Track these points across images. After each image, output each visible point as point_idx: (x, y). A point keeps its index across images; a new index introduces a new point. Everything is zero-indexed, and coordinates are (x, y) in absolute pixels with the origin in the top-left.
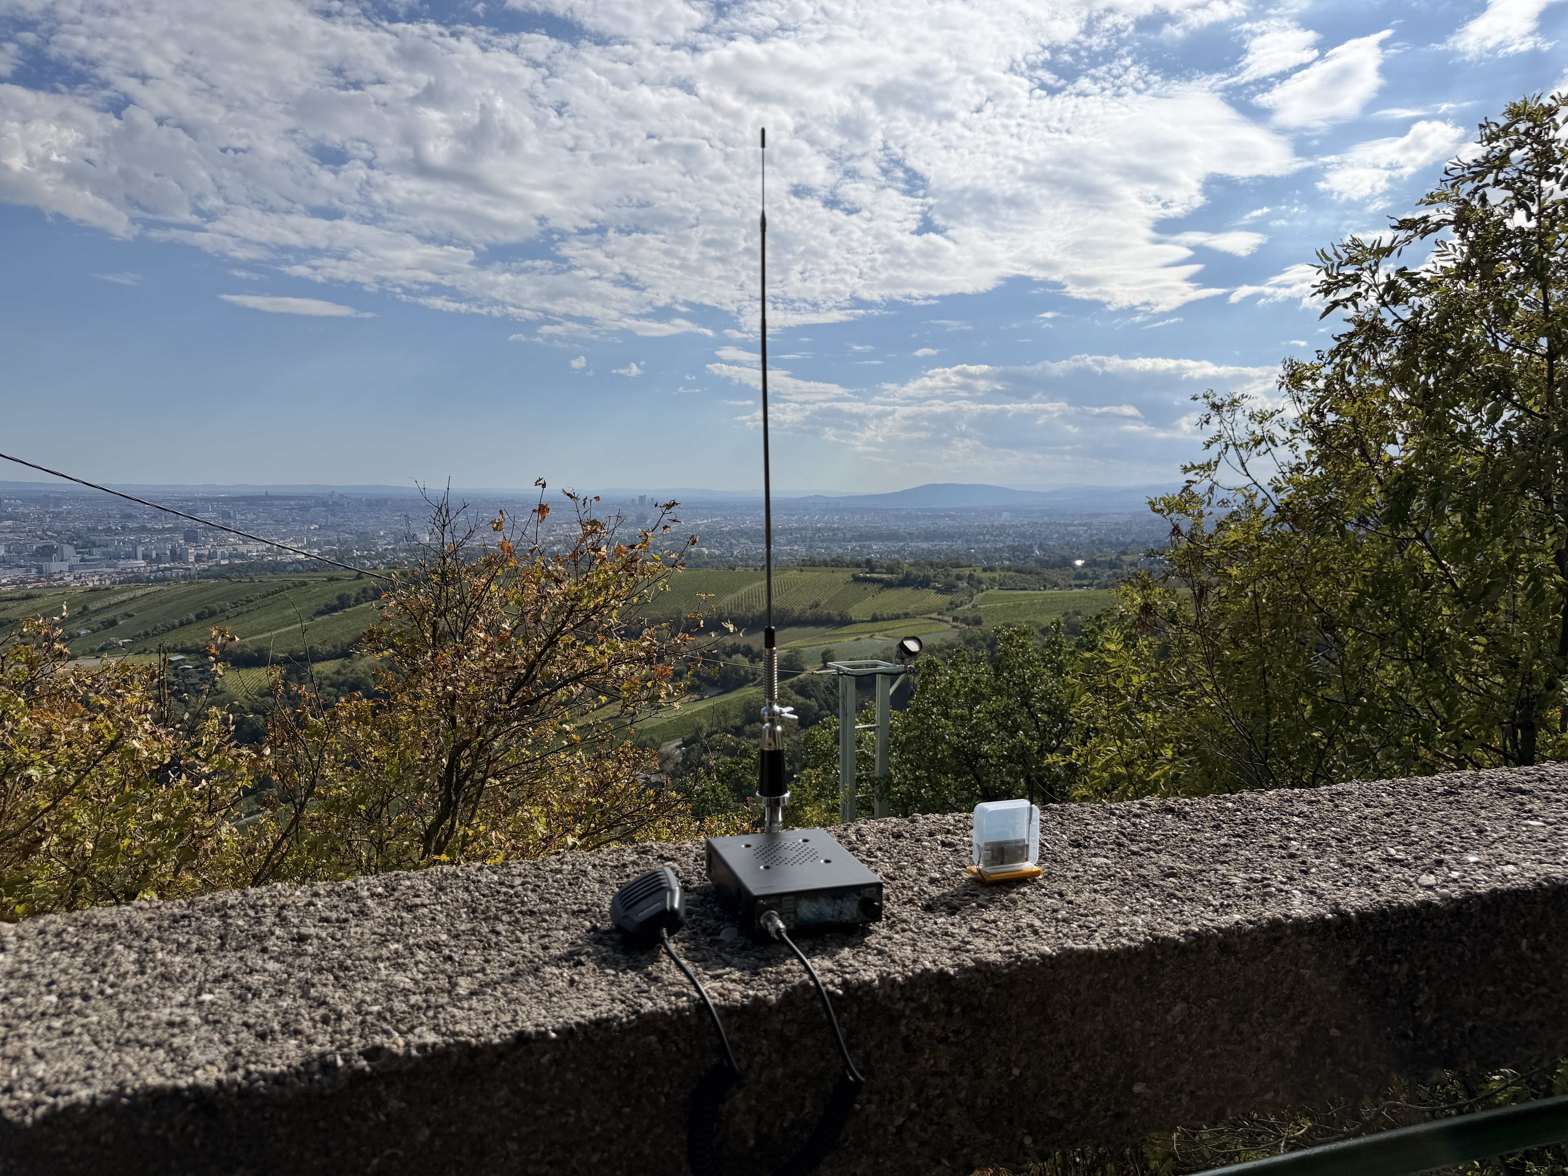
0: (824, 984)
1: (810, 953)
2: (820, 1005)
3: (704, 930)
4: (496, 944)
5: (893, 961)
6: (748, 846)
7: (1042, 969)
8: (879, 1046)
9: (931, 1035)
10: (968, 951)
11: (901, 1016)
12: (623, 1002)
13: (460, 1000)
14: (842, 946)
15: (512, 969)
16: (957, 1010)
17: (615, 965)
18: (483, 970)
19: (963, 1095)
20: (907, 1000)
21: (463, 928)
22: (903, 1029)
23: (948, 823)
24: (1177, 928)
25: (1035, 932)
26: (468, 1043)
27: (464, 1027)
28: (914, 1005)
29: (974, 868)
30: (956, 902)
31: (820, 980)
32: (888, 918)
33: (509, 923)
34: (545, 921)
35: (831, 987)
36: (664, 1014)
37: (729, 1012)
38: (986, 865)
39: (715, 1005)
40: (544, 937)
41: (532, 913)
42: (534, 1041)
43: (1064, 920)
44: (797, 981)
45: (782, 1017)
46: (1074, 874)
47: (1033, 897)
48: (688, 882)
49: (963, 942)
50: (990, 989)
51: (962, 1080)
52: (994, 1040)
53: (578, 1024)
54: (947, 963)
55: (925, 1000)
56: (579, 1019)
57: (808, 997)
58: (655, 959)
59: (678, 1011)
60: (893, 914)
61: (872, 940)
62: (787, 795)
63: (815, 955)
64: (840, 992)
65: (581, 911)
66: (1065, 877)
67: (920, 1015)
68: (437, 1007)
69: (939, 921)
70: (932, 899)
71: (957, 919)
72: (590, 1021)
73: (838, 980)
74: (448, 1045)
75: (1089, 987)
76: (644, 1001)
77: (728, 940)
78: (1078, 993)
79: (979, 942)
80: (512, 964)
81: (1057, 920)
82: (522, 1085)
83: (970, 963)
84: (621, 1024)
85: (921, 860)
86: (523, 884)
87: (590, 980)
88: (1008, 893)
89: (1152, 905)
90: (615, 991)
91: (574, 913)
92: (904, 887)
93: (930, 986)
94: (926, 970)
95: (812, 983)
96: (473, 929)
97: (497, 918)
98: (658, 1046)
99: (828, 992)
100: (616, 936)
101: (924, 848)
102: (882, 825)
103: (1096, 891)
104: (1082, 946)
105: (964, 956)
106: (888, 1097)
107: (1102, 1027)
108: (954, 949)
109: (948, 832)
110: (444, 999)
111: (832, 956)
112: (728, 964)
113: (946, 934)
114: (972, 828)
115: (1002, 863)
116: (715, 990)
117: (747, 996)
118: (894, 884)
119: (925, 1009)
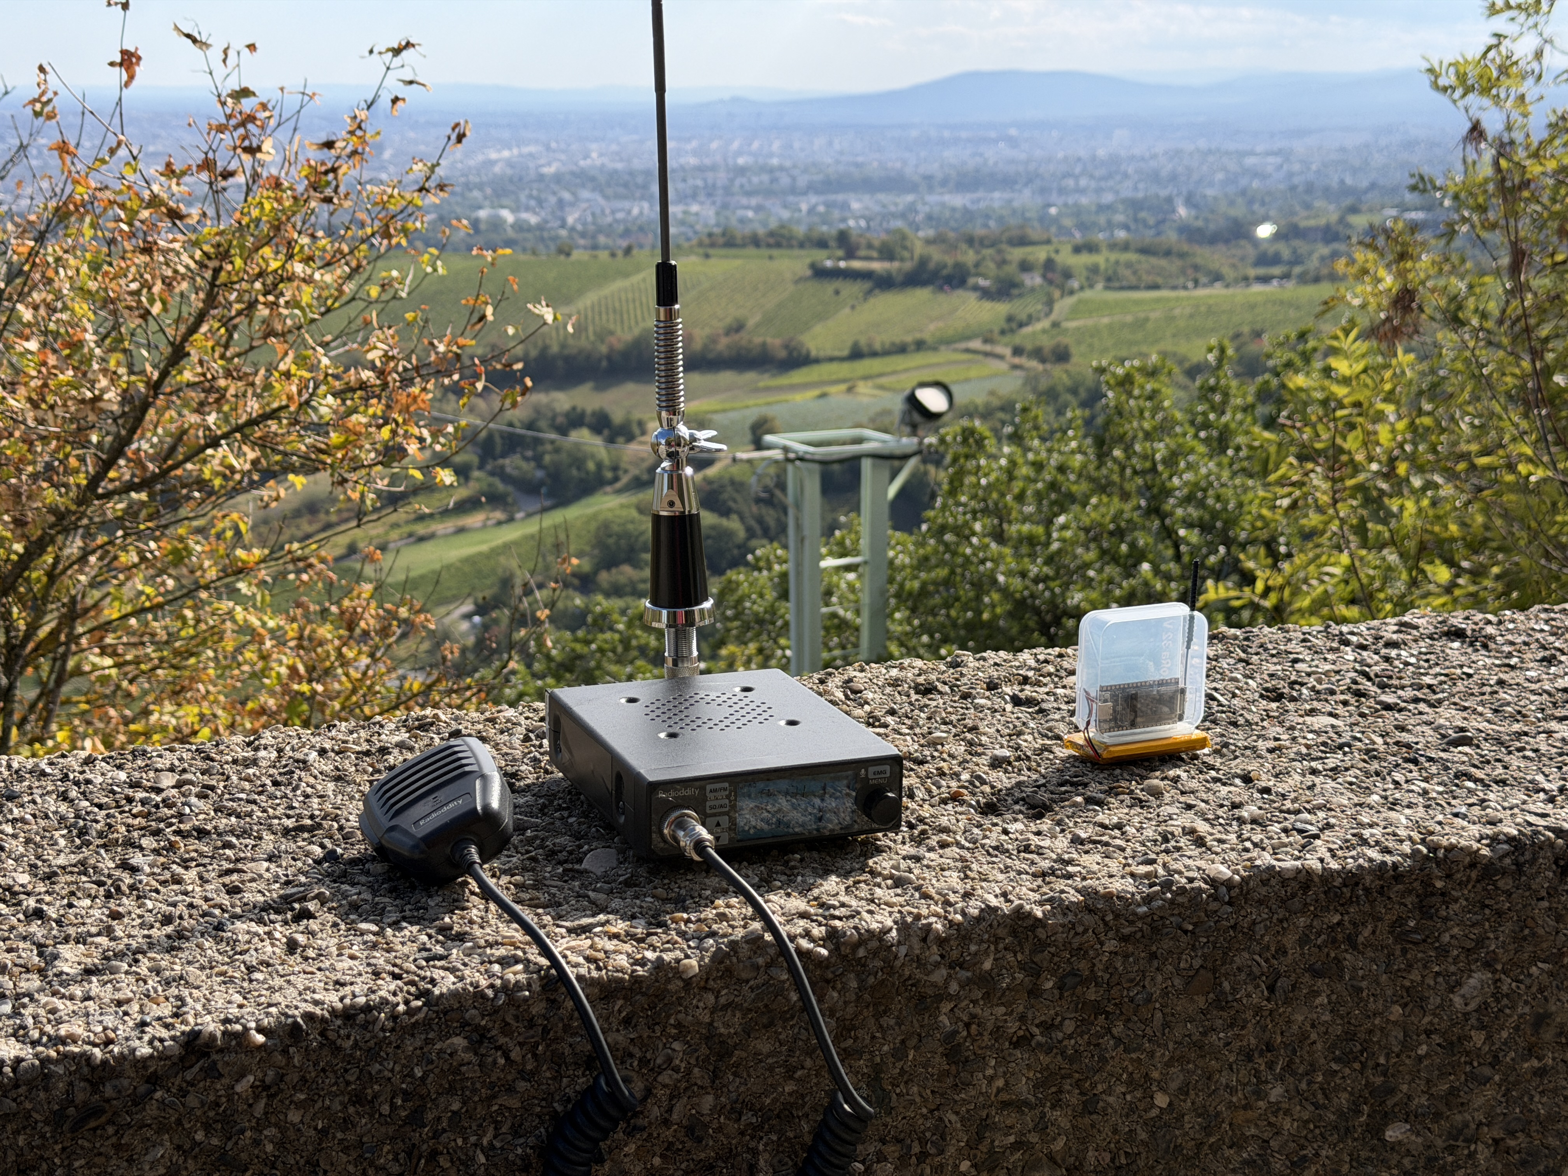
0: (793, 938)
1: (766, 885)
2: (785, 976)
3: (551, 854)
4: (132, 887)
5: (926, 896)
6: (632, 700)
7: (1214, 906)
8: (899, 1053)
9: (998, 1031)
10: (1069, 876)
11: (942, 996)
12: (396, 977)
13: (65, 984)
14: (826, 873)
15: (169, 929)
16: (1049, 985)
17: (377, 914)
18: (109, 931)
19: (1060, 1143)
20: (951, 967)
21: (62, 860)
22: (944, 1019)
23: (1024, 665)
24: (1475, 830)
25: (1200, 842)
26: (87, 1058)
27: (77, 1028)
28: (964, 974)
29: (1079, 738)
30: (1044, 796)
31: (783, 931)
32: (911, 826)
33: (156, 852)
34: (230, 845)
35: (805, 944)
36: (479, 995)
37: (607, 990)
38: (1101, 731)
39: (579, 978)
40: (229, 872)
41: (201, 833)
42: (221, 1051)
43: (1254, 821)
44: (739, 933)
45: (711, 998)
46: (1272, 744)
47: (1194, 784)
48: (514, 775)
49: (1060, 860)
50: (1111, 945)
51: (1060, 1117)
52: (1119, 1041)
53: (309, 1017)
54: (1029, 898)
55: (987, 965)
56: (310, 1008)
57: (761, 961)
58: (457, 904)
59: (506, 988)
60: (921, 820)
61: (883, 863)
62: (708, 604)
63: (771, 890)
64: (824, 952)
65: (301, 829)
66: (1254, 749)
67: (978, 994)
68: (18, 997)
69: (1012, 827)
70: (996, 792)
71: (1046, 824)
72: (333, 1011)
73: (818, 931)
74: (45, 1061)
75: (1303, 941)
76: (437, 974)
77: (599, 872)
78: (1282, 951)
79: (1091, 861)
80: (167, 920)
81: (1241, 821)
82: (199, 1136)
83: (1073, 897)
84: (394, 1017)
85: (974, 729)
86: (178, 785)
87: (329, 941)
88: (1143, 778)
89: (1425, 792)
90: (380, 959)
91: (286, 832)
92: (942, 774)
93: (997, 940)
94: (990, 910)
95: (768, 937)
96: (83, 863)
97: (130, 843)
98: (468, 1056)
99: (799, 951)
100: (377, 868)
101: (978, 708)
102: (894, 672)
103: (1314, 772)
104: (1289, 864)
105: (1060, 884)
106: (916, 1149)
107: (1327, 1017)
108: (1044, 875)
109: (1025, 680)
110: (33, 982)
111: (804, 891)
112: (603, 910)
113: (1027, 849)
114: (1072, 673)
115: (1133, 725)
116: (580, 953)
117: (642, 962)
118: (922, 770)
119: (987, 981)
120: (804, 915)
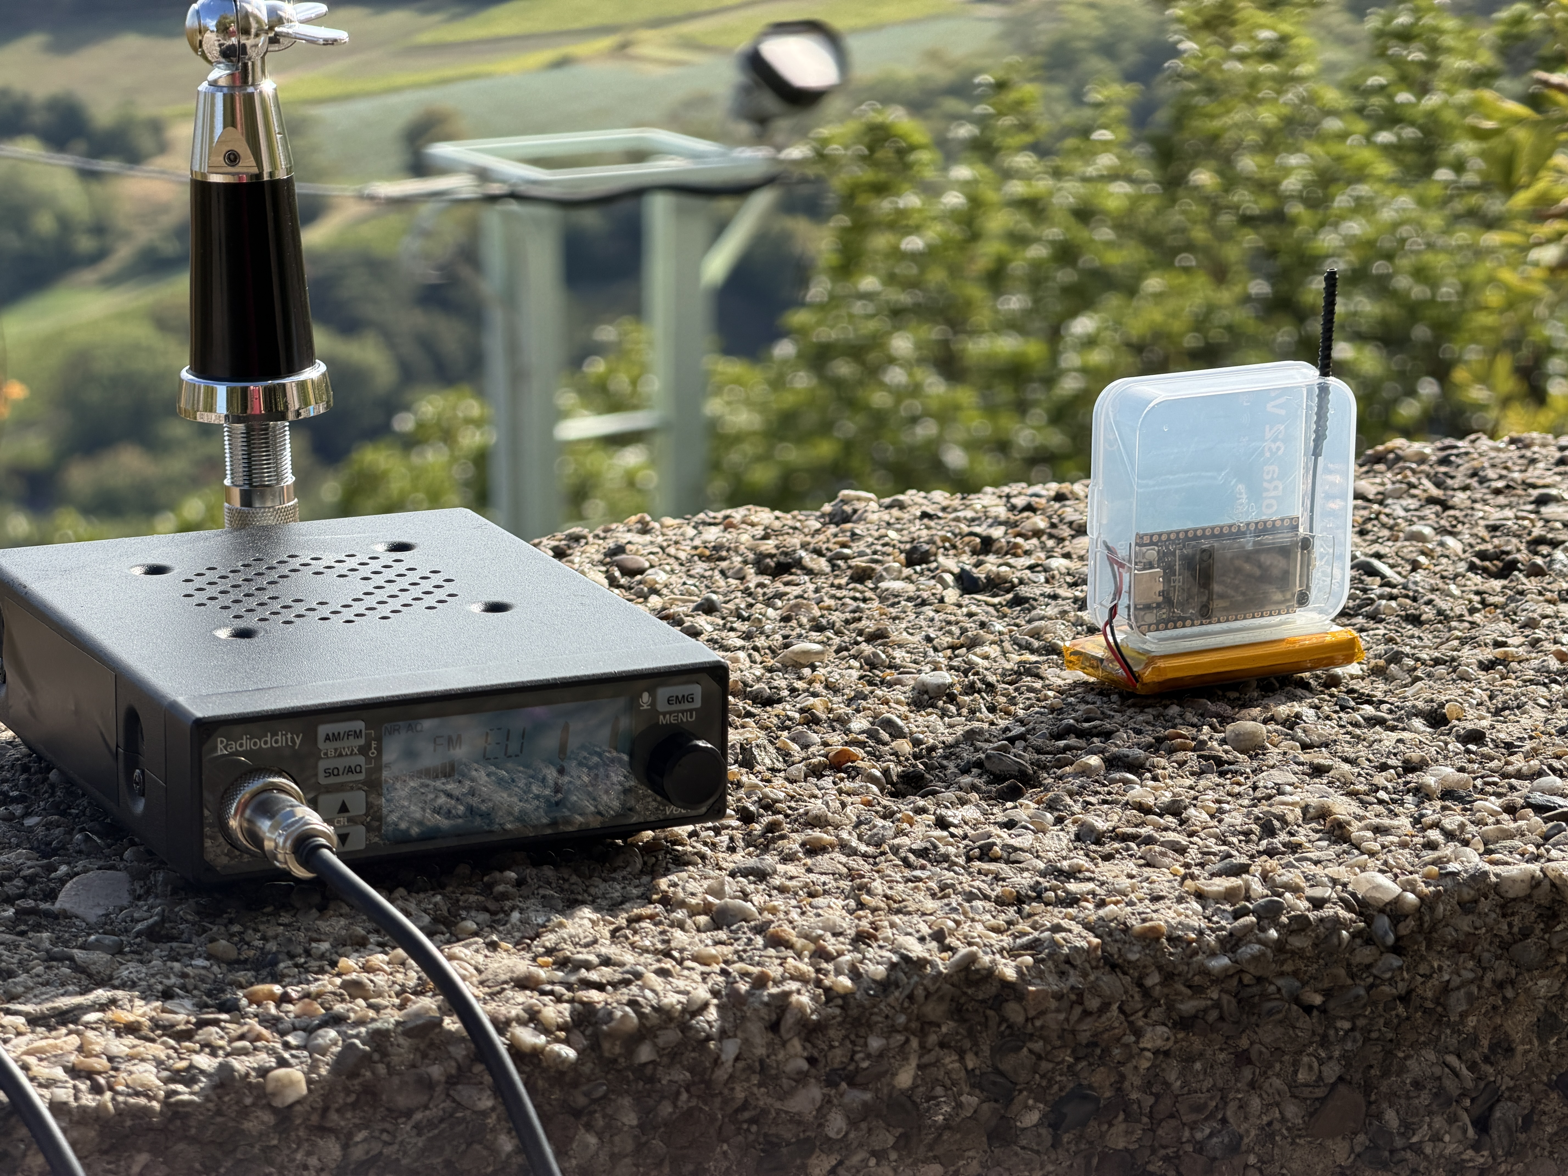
0: (502, 1026)
1: (449, 926)
2: (486, 1102)
5: (777, 942)
6: (156, 570)
7: (1365, 954)
10: (1072, 900)
11: (811, 1142)
14: (571, 905)
16: (1032, 1118)
20: (830, 1082)
23: (984, 516)
25: (1337, 833)
28: (857, 1097)
29: (1093, 648)
30: (1021, 758)
32: (747, 817)
35: (528, 1037)
38: (1142, 628)
39: (57, 1108)
43: (1448, 793)
44: (390, 1018)
46: (1489, 654)
47: (1328, 730)
49: (1052, 871)
50: (1156, 1036)
54: (989, 943)
57: (436, 1071)
60: (768, 805)
61: (688, 884)
62: (313, 374)
63: (455, 939)
64: (569, 1053)
66: (1452, 663)
67: (886, 1138)
69: (955, 815)
70: (924, 752)
71: (1025, 809)
73: (554, 1012)
75: (1546, 1026)
77: (93, 915)
78: (1503, 1047)
79: (1116, 872)
81: (1422, 794)
83: (1079, 939)
85: (878, 636)
88: (1224, 720)
92: (811, 719)
93: (925, 1026)
94: (910, 966)
95: (452, 1024)
99: (515, 1049)
101: (888, 598)
102: (712, 534)
105: (1056, 916)
108: (1019, 900)
109: (987, 545)
111: (526, 939)
112: (103, 983)
113: (986, 853)
114: (1080, 530)
115: (1206, 614)
116: (57, 1059)
117: (188, 1076)
118: (770, 715)
119: (903, 1111)
120: (524, 983)
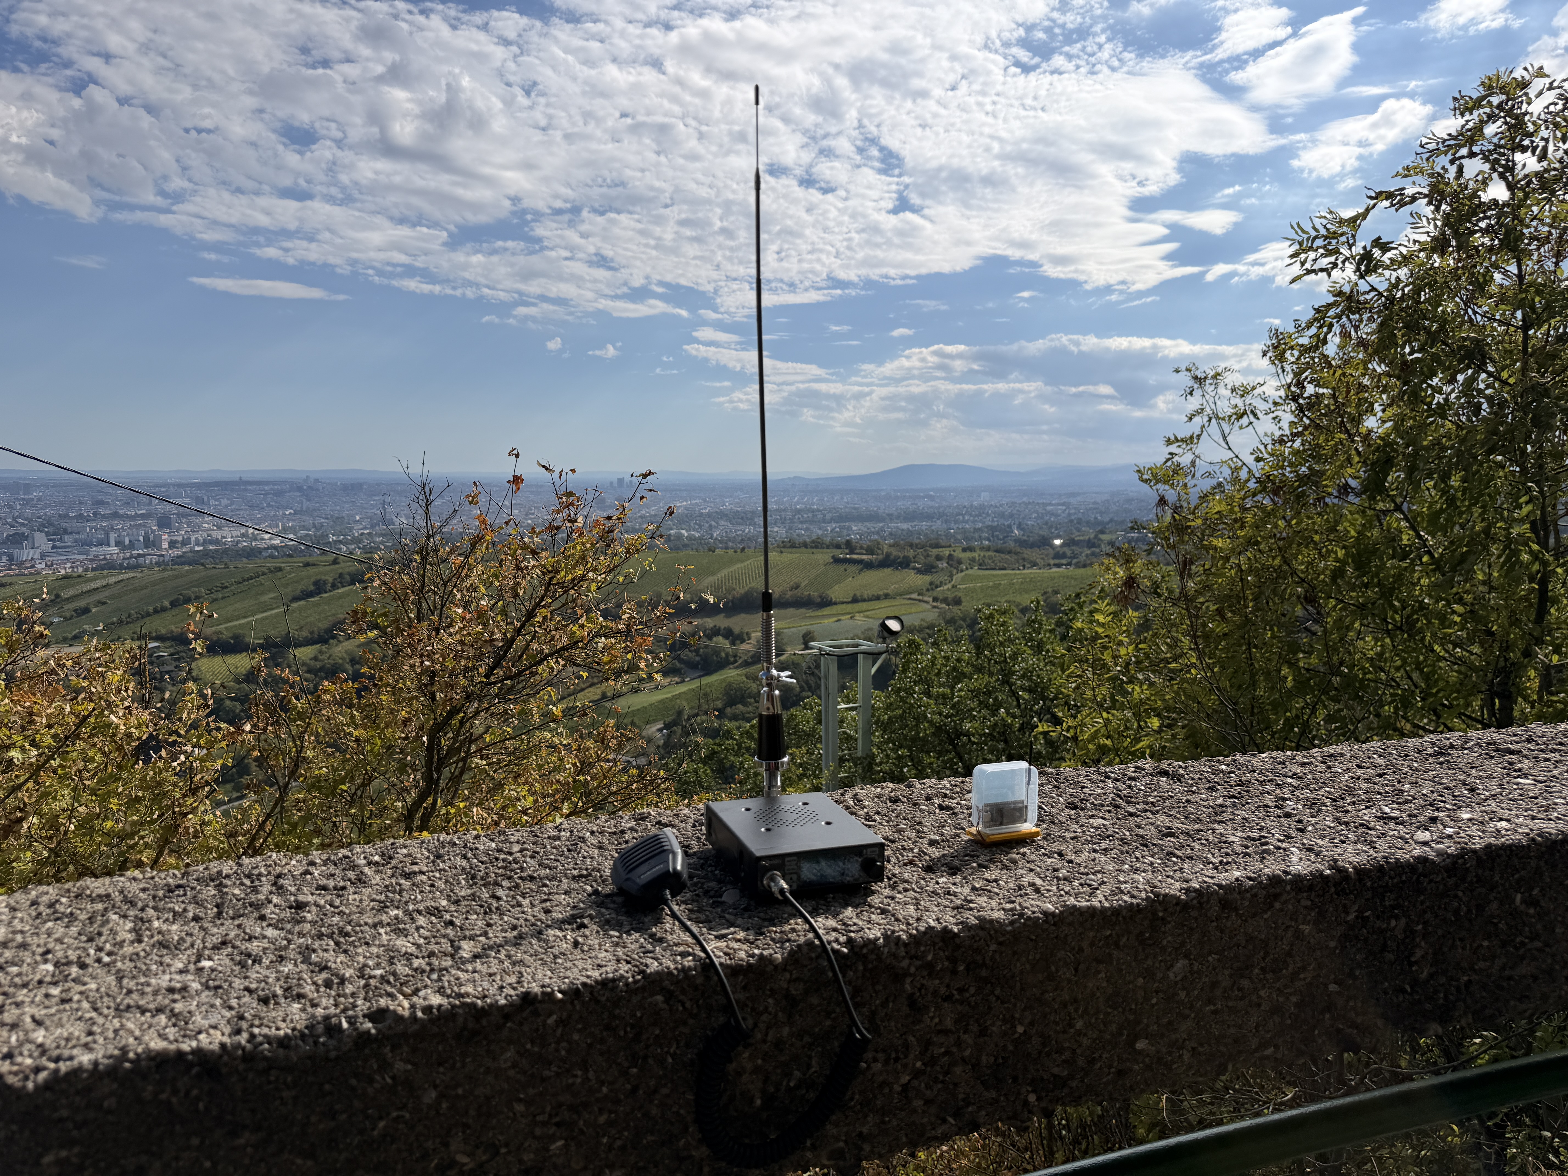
0: (829, 943)
1: (815, 913)
2: (825, 964)
3: (706, 892)
4: (497, 909)
5: (897, 920)
6: (748, 809)
7: (1046, 926)
8: (884, 1004)
9: (935, 993)
10: (971, 909)
11: (906, 974)
12: (628, 962)
13: (463, 963)
14: (845, 906)
15: (515, 933)
16: (961, 968)
17: (618, 927)
18: (485, 934)
19: (967, 1053)
20: (911, 958)
21: (463, 893)
22: (908, 987)
23: (944, 787)
24: (1178, 885)
25: (1037, 891)
26: (474, 1005)
27: (469, 989)
28: (918, 963)
29: (973, 830)
30: (956, 863)
31: (825, 938)
32: (889, 879)
33: (510, 889)
34: (545, 885)
35: (836, 946)
36: (670, 973)
37: (735, 971)
38: (985, 827)
39: (721, 964)
40: (545, 901)
41: (532, 878)
42: (540, 1002)
43: (1065, 879)
44: (802, 940)
45: (788, 975)
46: (1072, 835)
47: (1033, 857)
48: (688, 847)
49: (966, 900)
50: (993, 947)
51: (967, 1038)
52: (998, 998)
53: (584, 984)
54: (950, 920)
55: (930, 958)
56: (585, 980)
57: (813, 955)
58: (659, 921)
59: (684, 970)
60: (894, 875)
61: (875, 900)
62: (786, 759)
63: (818, 915)
64: (846, 951)
65: (581, 876)
66: (1064, 837)
67: (925, 973)
68: (441, 970)
69: (941, 880)
70: (932, 860)
71: (958, 879)
72: (596, 981)
73: (842, 939)
74: (453, 1006)
75: (1092, 944)
76: (649, 961)
77: (731, 902)
78: (1081, 950)
79: (982, 900)
80: (514, 928)
81: (1058, 879)
82: (529, 1046)
83: (974, 921)
84: (627, 984)
85: (919, 823)
86: (521, 851)
87: (594, 942)
88: (1007, 853)
89: (1152, 864)
90: (620, 952)
91: (574, 878)
92: (904, 849)
93: (934, 944)
94: (930, 928)
95: (817, 942)
96: (473, 895)
97: (497, 884)
98: (664, 1006)
99: (833, 949)
100: (619, 900)
101: (922, 811)
102: (879, 790)
103: (1095, 851)
104: (1084, 904)
105: (967, 914)
106: (893, 1055)
107: (1105, 984)
108: (957, 908)
109: (945, 796)
110: (447, 962)
111: (835, 915)
112: (732, 925)
113: (949, 893)
114: (969, 792)
115: (1001, 824)
116: (721, 950)
117: (753, 955)
118: (894, 846)
119: (930, 967)
120: (835, 930)
